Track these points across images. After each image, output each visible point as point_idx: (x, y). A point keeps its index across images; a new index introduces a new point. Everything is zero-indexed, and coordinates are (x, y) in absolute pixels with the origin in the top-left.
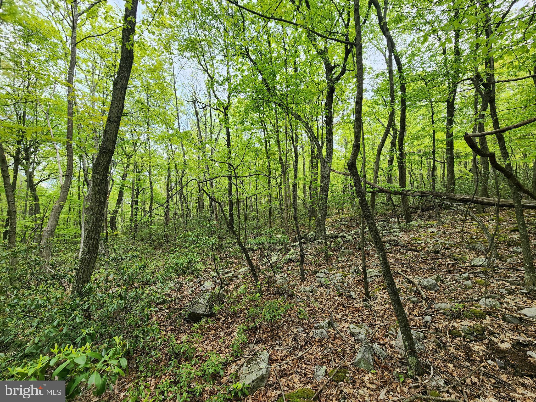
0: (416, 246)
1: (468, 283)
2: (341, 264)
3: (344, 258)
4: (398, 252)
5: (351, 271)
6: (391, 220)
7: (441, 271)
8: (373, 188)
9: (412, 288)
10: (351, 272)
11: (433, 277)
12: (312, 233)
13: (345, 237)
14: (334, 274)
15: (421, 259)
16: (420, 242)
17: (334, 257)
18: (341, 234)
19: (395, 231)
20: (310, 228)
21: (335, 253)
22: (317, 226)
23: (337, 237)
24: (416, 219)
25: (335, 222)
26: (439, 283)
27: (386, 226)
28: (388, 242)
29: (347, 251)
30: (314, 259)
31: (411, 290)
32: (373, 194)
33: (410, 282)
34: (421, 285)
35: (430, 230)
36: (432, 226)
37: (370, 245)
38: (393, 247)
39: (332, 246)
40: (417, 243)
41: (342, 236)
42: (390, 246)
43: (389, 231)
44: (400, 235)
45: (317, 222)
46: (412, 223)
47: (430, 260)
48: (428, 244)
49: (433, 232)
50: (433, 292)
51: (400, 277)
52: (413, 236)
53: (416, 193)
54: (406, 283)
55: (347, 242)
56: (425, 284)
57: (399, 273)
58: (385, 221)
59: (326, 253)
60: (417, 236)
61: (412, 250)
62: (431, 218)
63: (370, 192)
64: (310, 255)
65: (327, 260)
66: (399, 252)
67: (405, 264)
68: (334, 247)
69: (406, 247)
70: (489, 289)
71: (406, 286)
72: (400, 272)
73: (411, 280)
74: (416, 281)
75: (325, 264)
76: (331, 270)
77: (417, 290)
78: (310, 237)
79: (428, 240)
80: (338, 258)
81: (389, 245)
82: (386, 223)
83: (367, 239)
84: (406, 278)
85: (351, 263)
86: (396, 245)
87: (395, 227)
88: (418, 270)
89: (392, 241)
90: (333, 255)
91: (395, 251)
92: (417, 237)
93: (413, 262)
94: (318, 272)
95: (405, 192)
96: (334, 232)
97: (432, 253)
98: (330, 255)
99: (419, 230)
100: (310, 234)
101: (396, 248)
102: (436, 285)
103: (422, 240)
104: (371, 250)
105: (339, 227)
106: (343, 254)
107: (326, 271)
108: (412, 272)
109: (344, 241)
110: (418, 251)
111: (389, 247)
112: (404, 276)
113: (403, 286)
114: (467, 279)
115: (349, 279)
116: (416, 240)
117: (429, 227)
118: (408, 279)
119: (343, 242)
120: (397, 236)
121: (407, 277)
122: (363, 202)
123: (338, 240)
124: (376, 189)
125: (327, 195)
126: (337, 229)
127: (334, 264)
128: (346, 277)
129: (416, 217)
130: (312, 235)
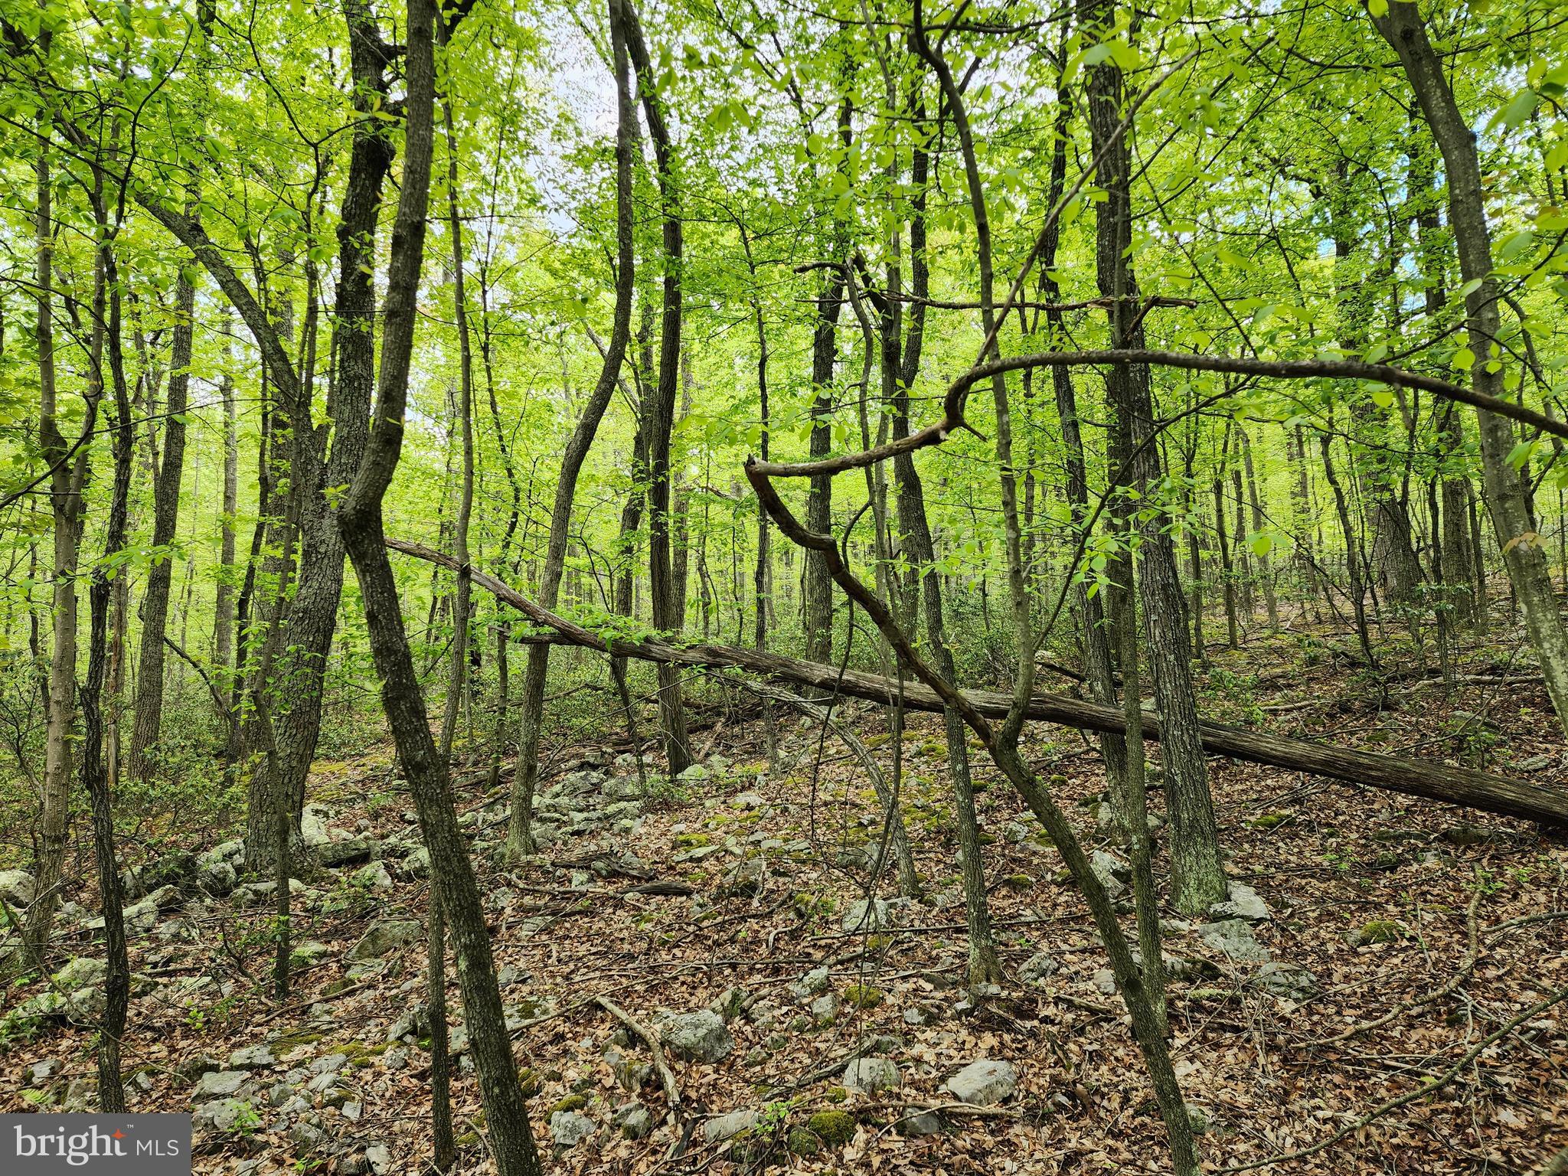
0: (684, 874)
1: (824, 1006)
2: (351, 1002)
3: (380, 966)
4: (615, 907)
5: (395, 1030)
6: (619, 760)
7: (752, 970)
8: (536, 624)
9: (636, 1067)
10: (391, 1037)
11: (716, 1003)
12: (229, 846)
13: (404, 855)
14: (300, 1064)
15: (691, 929)
16: (699, 852)
17: (325, 967)
18: (392, 840)
19: (620, 811)
20: (222, 821)
21: (335, 946)
22: (258, 807)
23: (364, 858)
24: (707, 755)
25: (375, 779)
26: (738, 1022)
27: (596, 788)
28: (585, 863)
29: (395, 928)
30: (214, 995)
31: (631, 1074)
32: (539, 649)
33: (633, 1039)
34: (670, 1043)
35: (742, 799)
36: (749, 785)
37: (509, 884)
38: (599, 888)
39: (327, 905)
40: (691, 860)
41: (392, 852)
42: (591, 880)
43: (599, 814)
44: (638, 827)
45: (256, 789)
46: (690, 770)
47: (721, 927)
48: (728, 858)
49: (749, 808)
50: (707, 1069)
51: (603, 1021)
52: (682, 827)
53: (691, 655)
54: (618, 1049)
55: (408, 877)
56: (686, 1037)
57: (599, 1007)
58: (594, 767)
59: (284, 952)
60: (697, 826)
61: (667, 892)
62: (755, 751)
63: (524, 640)
64: (190, 972)
65: (283, 991)
66: (619, 904)
67: (631, 957)
68: (336, 914)
69: (651, 879)
70: (880, 1016)
71: (614, 1060)
72: (604, 1001)
73: (638, 1027)
74: (653, 1031)
75: (268, 1012)
76: (289, 1041)
77: (653, 1070)
78: (214, 868)
79: (731, 842)
80: (348, 967)
81: (583, 876)
82: (595, 776)
83: (503, 856)
84: (622, 1024)
85: (407, 986)
86: (613, 875)
87: (628, 790)
88: (676, 978)
89: (599, 856)
90: (321, 955)
91: (605, 899)
92: (695, 831)
93: (664, 943)
94: (215, 1069)
95: (654, 648)
96: (359, 831)
97: (735, 895)
98: (303, 962)
99: (708, 803)
100: (215, 853)
101: (611, 890)
102: (721, 1036)
103: (709, 842)
104: (508, 911)
105: (388, 802)
106: (376, 947)
107: (261, 1055)
108: (652, 989)
109: (394, 876)
110: (687, 893)
111: (583, 889)
112: (615, 1017)
113: (603, 1067)
114: (822, 989)
115: (378, 1075)
116: (688, 843)
117: (743, 789)
118: (628, 1028)
119: (388, 881)
120: (627, 830)
121: (623, 1015)
122: (398, 699)
123: (368, 870)
124: (547, 629)
125: (325, 648)
126: (375, 816)
127: (317, 1009)
128: (362, 1066)
129: (708, 744)
130: (228, 857)
